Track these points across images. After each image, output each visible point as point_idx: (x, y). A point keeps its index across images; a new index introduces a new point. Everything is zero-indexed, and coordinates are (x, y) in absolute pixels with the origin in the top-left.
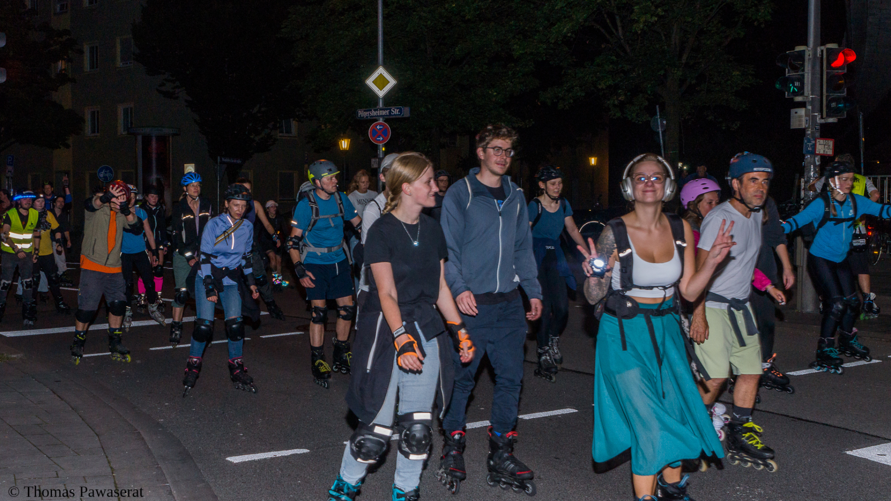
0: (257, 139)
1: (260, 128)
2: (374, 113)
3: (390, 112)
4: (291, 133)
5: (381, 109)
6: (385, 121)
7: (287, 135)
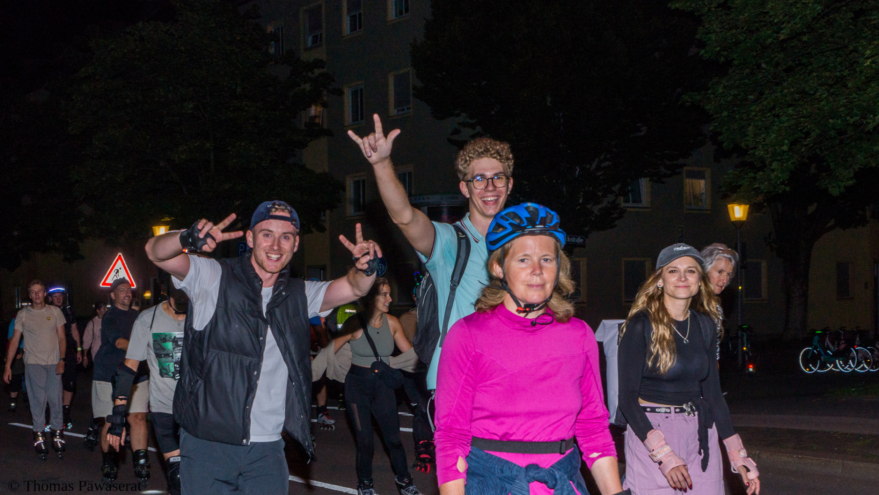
0: (596, 209)
1: (600, 194)
4: (640, 202)
7: (635, 205)
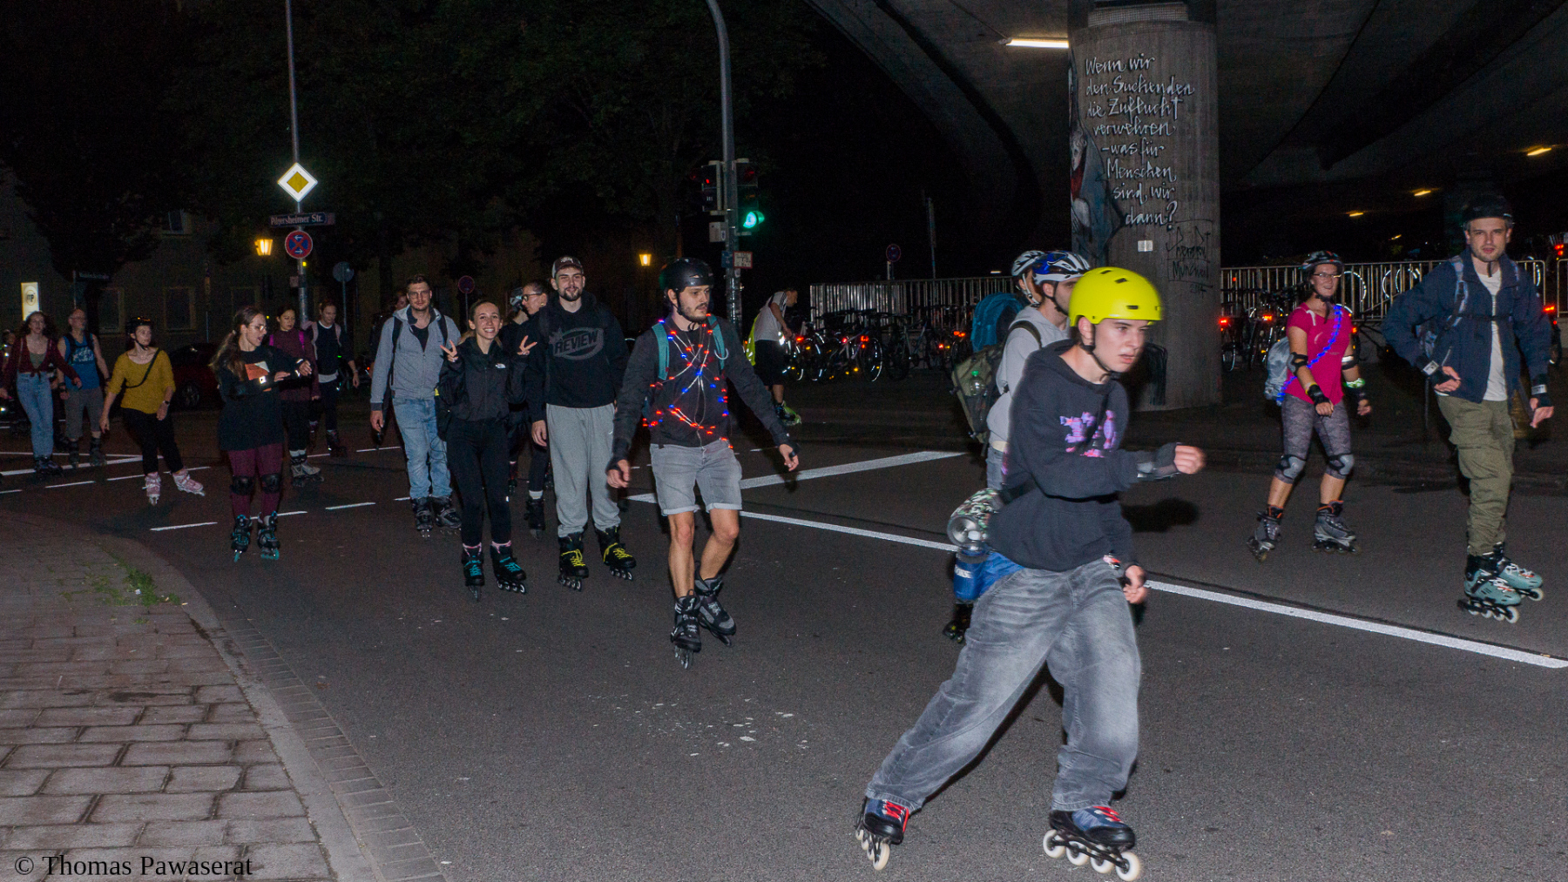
2: (290, 221)
3: (311, 219)
5: (299, 216)
6: (305, 230)
